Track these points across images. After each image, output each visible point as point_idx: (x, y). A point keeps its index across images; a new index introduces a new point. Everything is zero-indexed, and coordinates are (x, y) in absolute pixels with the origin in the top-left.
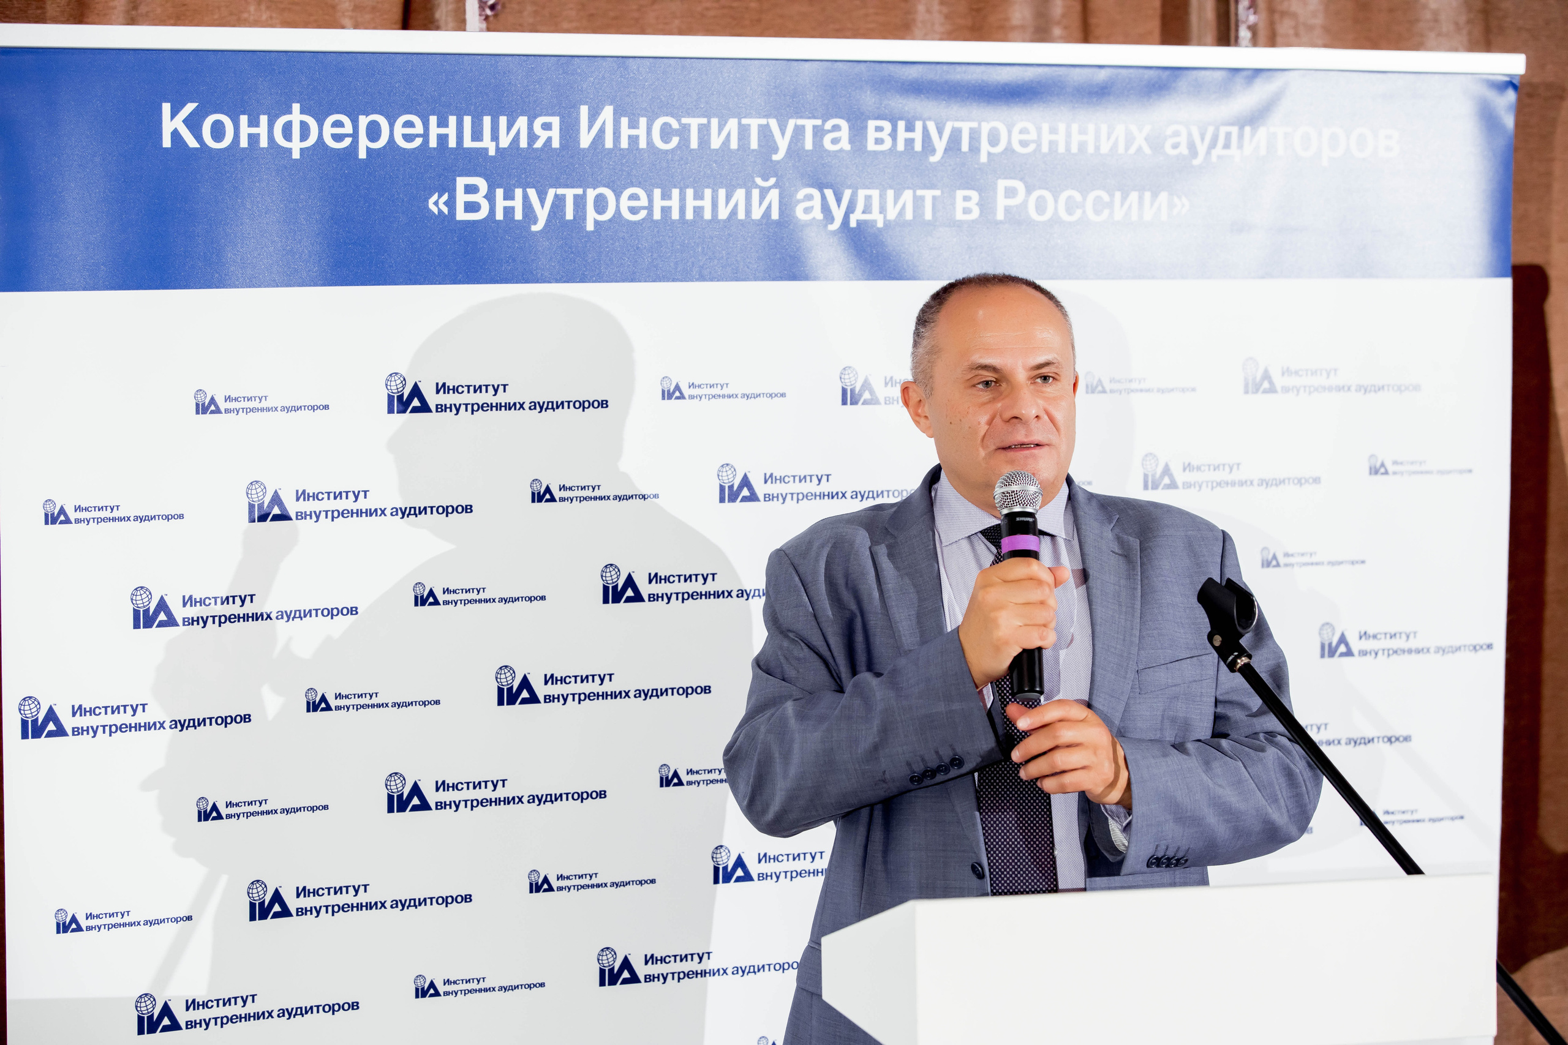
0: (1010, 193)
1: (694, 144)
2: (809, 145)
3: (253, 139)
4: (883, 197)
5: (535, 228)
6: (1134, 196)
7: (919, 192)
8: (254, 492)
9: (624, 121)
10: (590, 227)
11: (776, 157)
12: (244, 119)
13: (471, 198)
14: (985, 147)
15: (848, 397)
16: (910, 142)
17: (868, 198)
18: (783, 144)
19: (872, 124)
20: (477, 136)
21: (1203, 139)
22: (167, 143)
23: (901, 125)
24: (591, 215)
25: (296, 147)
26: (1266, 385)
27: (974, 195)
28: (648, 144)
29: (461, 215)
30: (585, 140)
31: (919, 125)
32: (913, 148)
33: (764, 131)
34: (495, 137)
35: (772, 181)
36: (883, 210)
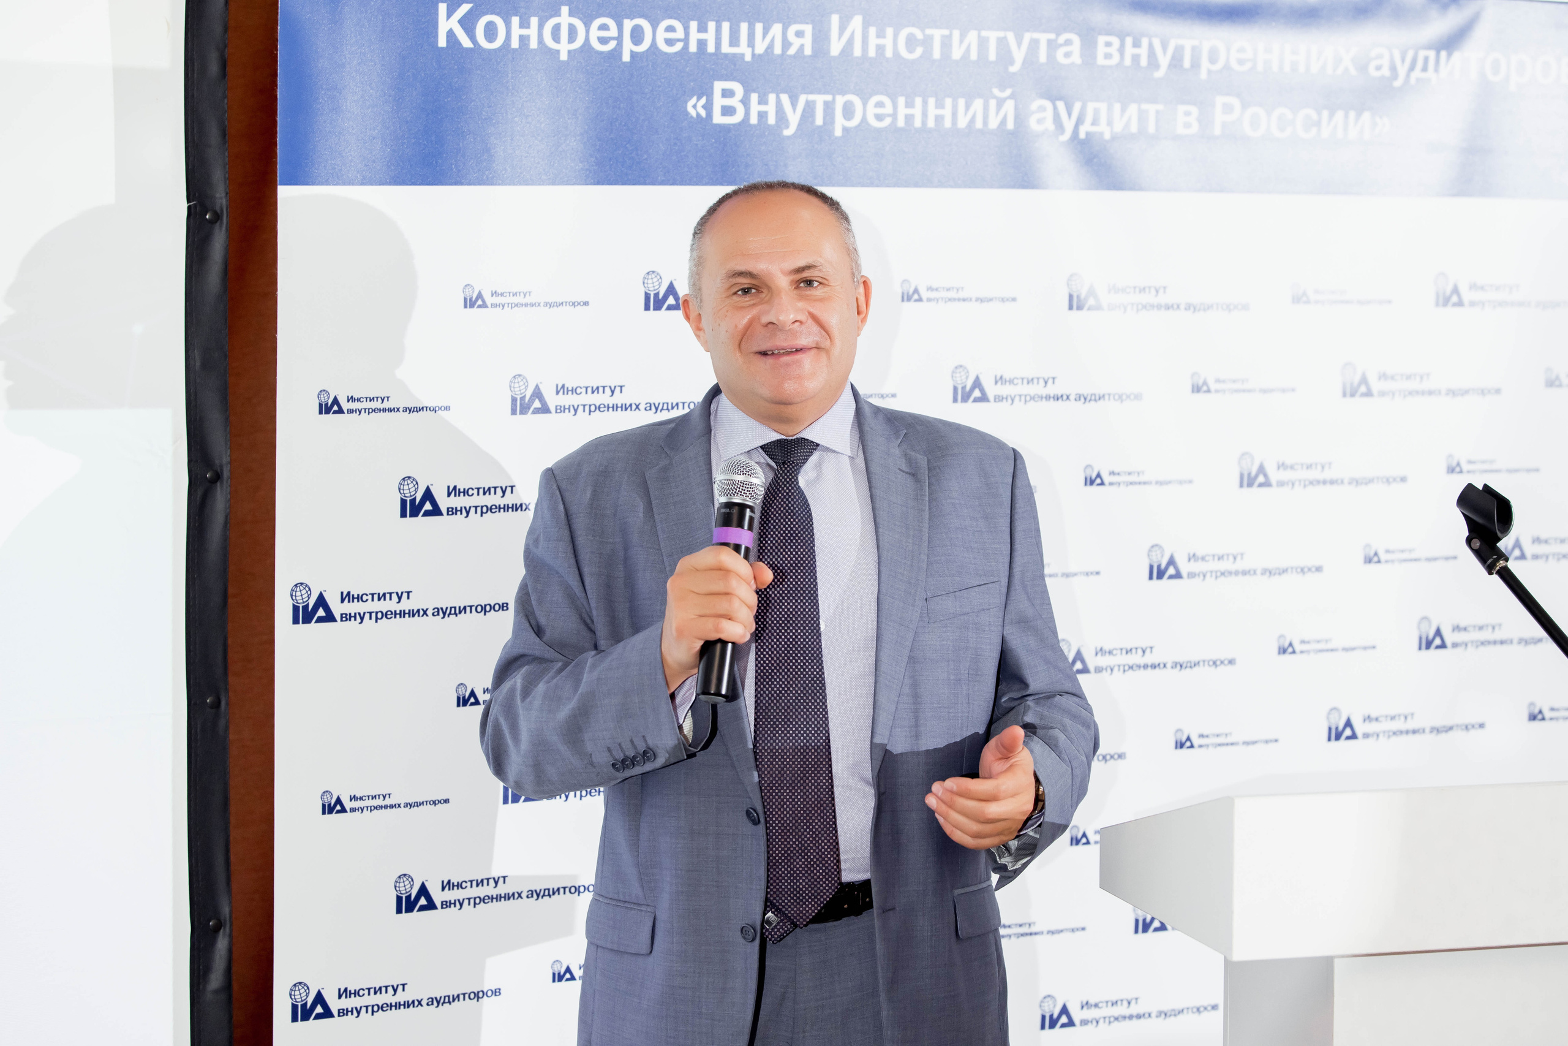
0: (1228, 109)
1: (937, 54)
2: (1043, 58)
3: (524, 40)
4: (1110, 109)
5: (787, 132)
6: (1340, 115)
7: (1144, 106)
8: (516, 385)
9: (872, 31)
10: (838, 132)
11: (1013, 69)
12: (515, 20)
13: (728, 102)
14: (1205, 64)
15: (1074, 303)
16: (1136, 58)
17: (1096, 112)
18: (1019, 55)
19: (1102, 39)
20: (734, 41)
21: (1403, 60)
22: (442, 42)
23: (1129, 41)
24: (840, 123)
25: (564, 48)
26: (1455, 299)
27: (1194, 110)
28: (894, 53)
29: (718, 119)
30: (836, 48)
31: (1145, 42)
32: (1139, 64)
33: (1002, 42)
34: (751, 43)
35: (1008, 92)
36: (1110, 123)
